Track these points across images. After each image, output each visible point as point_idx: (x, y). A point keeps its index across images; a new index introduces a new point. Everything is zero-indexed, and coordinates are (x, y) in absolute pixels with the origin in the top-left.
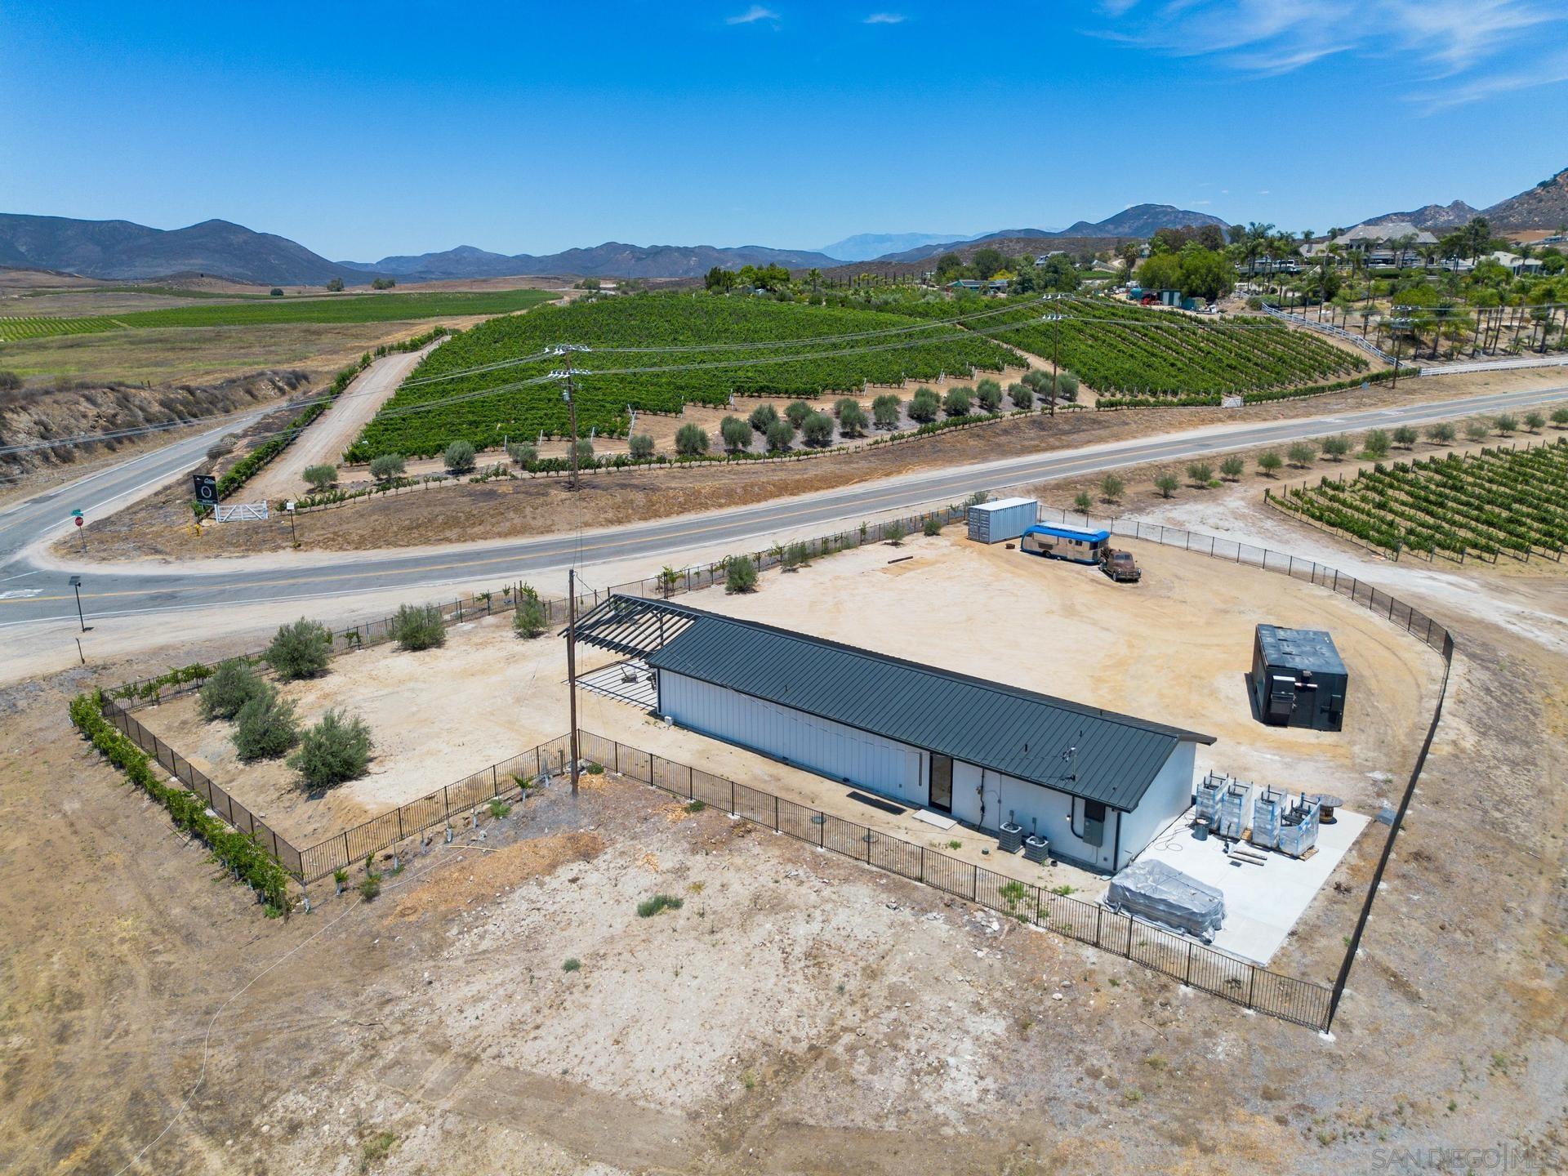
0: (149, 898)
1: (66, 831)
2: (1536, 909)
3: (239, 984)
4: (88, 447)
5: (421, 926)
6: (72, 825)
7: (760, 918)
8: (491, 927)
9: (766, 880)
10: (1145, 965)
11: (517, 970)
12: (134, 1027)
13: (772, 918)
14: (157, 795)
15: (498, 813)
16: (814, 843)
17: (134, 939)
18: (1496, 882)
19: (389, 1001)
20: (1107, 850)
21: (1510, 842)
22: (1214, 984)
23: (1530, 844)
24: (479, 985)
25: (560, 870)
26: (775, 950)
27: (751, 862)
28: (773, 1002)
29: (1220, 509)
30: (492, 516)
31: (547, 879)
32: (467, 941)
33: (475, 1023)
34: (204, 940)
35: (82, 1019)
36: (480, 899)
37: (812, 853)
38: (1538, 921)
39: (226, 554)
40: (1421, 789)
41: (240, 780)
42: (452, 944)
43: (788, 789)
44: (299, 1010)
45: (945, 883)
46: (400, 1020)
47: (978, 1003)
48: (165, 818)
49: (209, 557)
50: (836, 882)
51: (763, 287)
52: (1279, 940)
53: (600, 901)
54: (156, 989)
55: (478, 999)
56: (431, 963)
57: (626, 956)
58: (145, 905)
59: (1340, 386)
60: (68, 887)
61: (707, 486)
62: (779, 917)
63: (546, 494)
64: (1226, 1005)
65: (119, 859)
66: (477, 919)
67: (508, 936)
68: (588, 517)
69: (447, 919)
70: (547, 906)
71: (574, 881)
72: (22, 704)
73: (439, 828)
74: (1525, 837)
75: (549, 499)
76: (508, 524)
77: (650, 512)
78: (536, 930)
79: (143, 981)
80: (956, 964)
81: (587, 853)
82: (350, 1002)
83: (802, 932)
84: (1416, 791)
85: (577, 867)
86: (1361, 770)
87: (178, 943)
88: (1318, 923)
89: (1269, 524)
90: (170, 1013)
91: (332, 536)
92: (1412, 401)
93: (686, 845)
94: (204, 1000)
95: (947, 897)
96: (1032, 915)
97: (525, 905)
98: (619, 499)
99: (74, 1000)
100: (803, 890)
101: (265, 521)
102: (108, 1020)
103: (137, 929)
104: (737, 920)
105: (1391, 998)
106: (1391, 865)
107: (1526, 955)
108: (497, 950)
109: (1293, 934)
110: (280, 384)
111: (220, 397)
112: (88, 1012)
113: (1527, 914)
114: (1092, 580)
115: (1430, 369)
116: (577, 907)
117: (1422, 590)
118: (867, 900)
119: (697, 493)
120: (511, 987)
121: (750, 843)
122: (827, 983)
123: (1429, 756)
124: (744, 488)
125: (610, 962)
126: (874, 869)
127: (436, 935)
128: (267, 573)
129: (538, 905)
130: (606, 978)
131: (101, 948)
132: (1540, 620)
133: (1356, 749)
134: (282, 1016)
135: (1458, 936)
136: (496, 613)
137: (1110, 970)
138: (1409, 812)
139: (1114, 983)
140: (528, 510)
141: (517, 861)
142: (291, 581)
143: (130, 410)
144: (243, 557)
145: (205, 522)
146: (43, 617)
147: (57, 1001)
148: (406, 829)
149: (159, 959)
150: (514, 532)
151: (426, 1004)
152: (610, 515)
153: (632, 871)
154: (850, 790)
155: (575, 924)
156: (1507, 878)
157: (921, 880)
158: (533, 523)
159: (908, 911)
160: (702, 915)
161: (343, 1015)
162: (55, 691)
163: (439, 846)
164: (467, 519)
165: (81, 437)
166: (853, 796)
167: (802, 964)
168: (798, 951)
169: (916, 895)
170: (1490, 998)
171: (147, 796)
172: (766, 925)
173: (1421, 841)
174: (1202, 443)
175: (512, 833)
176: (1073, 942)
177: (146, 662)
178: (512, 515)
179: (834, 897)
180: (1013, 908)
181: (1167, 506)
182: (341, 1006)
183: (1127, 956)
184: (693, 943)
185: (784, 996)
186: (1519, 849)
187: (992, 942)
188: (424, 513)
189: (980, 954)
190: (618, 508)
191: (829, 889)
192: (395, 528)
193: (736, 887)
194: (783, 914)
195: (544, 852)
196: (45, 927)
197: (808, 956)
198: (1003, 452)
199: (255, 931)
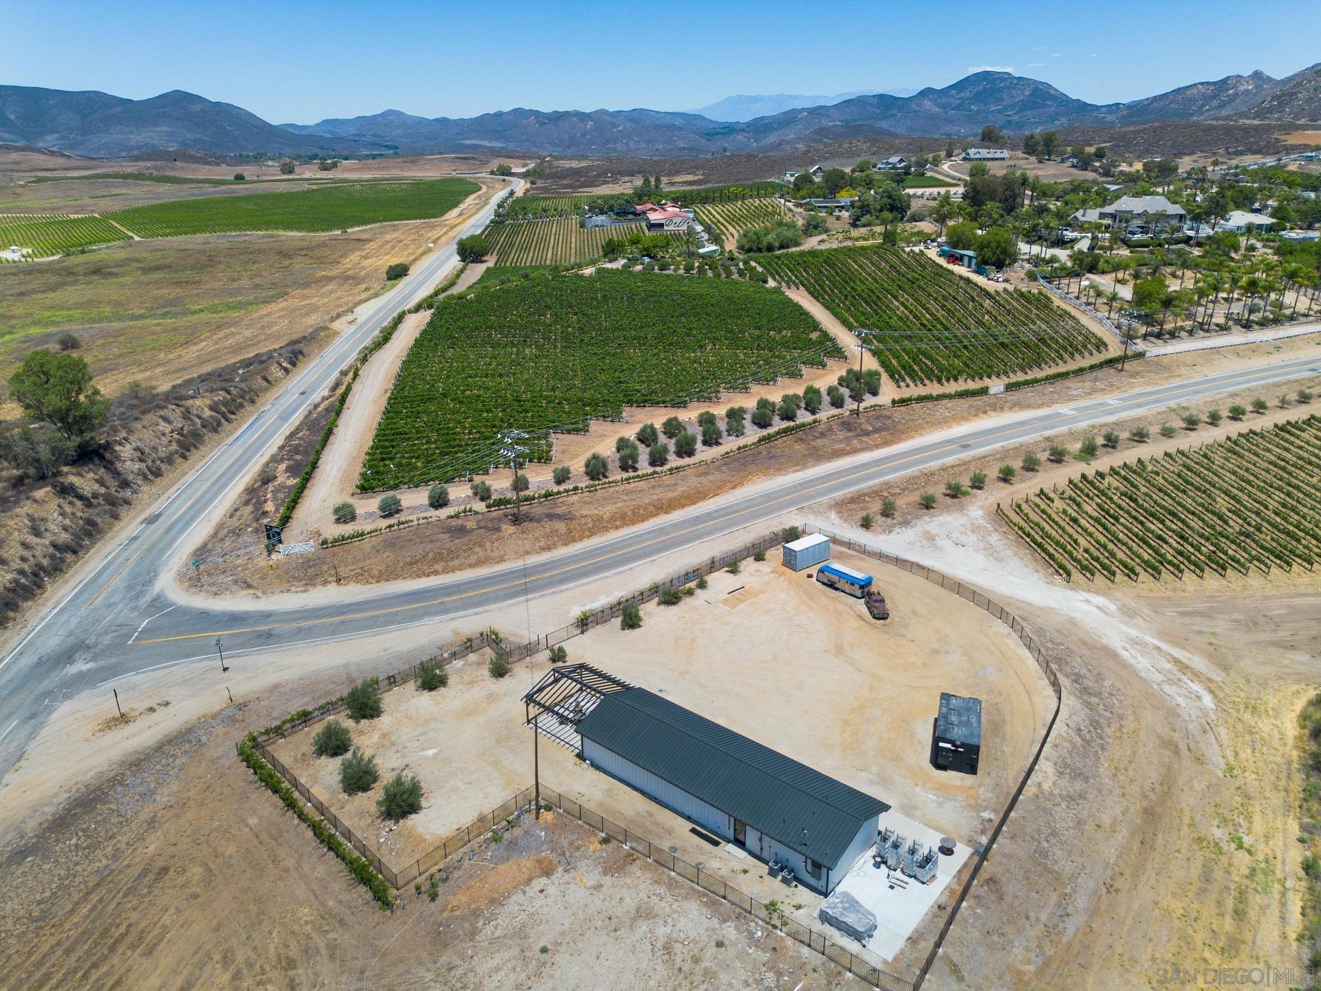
0: (313, 892)
1: (255, 842)
2: (1043, 917)
3: (374, 955)
4: (169, 460)
5: (463, 919)
6: (257, 837)
7: (640, 922)
8: (499, 921)
9: (643, 895)
10: (831, 959)
11: (516, 951)
12: (326, 982)
13: (646, 922)
14: (302, 816)
15: (496, 839)
16: (670, 869)
17: (312, 922)
18: (1028, 897)
19: (452, 968)
20: (823, 882)
21: (1046, 868)
22: (863, 972)
23: (1056, 867)
24: (497, 960)
25: (534, 883)
26: (648, 943)
27: (636, 882)
28: (646, 977)
29: (964, 520)
30: (465, 551)
31: (527, 889)
32: (488, 930)
33: (498, 984)
34: (350, 924)
35: (299, 975)
36: (493, 901)
37: (669, 876)
38: (1042, 926)
39: (293, 589)
40: (1008, 827)
41: (348, 807)
42: (481, 932)
43: (657, 824)
44: (408, 972)
45: (737, 900)
46: (459, 980)
47: (746, 981)
48: (310, 834)
49: (283, 592)
50: (680, 899)
51: (648, 255)
52: (900, 943)
53: (556, 907)
54: (332, 957)
55: (498, 969)
56: (471, 944)
57: (572, 944)
58: (312, 898)
59: (1081, 370)
60: (267, 884)
61: (608, 510)
62: (650, 922)
63: (498, 530)
64: (867, 985)
65: (290, 863)
66: (492, 915)
67: (510, 927)
68: (528, 547)
69: (476, 914)
70: (528, 909)
71: (542, 891)
72: (204, 739)
73: (464, 849)
74: (1056, 862)
75: (501, 534)
76: (475, 557)
77: (570, 539)
78: (524, 926)
79: (323, 951)
80: (738, 957)
81: (548, 873)
82: (433, 967)
83: (662, 931)
84: (1004, 828)
85: (544, 880)
86: (978, 808)
87: (337, 925)
88: (924, 931)
89: (995, 538)
90: (343, 972)
91: (360, 571)
92: (1132, 386)
93: (601, 869)
94: (359, 964)
95: (738, 910)
96: (778, 923)
97: (517, 907)
98: (548, 530)
99: (291, 964)
100: (663, 904)
101: (313, 554)
102: (312, 977)
103: (312, 915)
104: (628, 923)
105: (949, 980)
106: (972, 890)
107: (1027, 950)
108: (505, 936)
109: (910, 938)
110: (284, 364)
111: (247, 389)
112: (301, 971)
113: (1038, 920)
114: (859, 616)
115: (1155, 349)
116: (545, 910)
117: (1077, 615)
118: (695, 913)
119: (600, 519)
120: (514, 962)
121: (635, 869)
122: (673, 965)
123: (1021, 797)
124: (633, 511)
125: (564, 947)
126: (701, 889)
127: (471, 924)
128: (323, 608)
129: (524, 908)
130: (562, 958)
131: (296, 928)
132: (1146, 645)
133: (981, 791)
134: (400, 975)
135: (996, 938)
136: (476, 651)
137: (814, 963)
138: (995, 846)
139: (815, 971)
140: (488, 545)
141: (510, 875)
142: (342, 618)
143: (191, 420)
144: (305, 591)
145: (274, 556)
146: (193, 655)
147: (283, 964)
148: (448, 851)
149: (329, 936)
150: (480, 563)
151: (471, 971)
152: (542, 543)
153: (572, 886)
154: (691, 826)
155: (544, 922)
156: (1035, 894)
157: (724, 898)
158: (492, 554)
159: (716, 920)
160: (610, 919)
161: (430, 976)
162: (221, 726)
163: (466, 862)
164: (448, 555)
165: (163, 452)
166: (693, 831)
167: (661, 953)
168: (659, 944)
169: (722, 910)
170: (1000, 978)
171: (295, 816)
172: (644, 927)
173: (995, 870)
174: (964, 443)
175: (505, 854)
176: (798, 943)
177: (268, 699)
178: (477, 549)
179: (679, 909)
180: (771, 918)
181: (927, 519)
182: (428, 970)
183: (823, 953)
184: (605, 938)
185: (651, 973)
186: (1050, 872)
187: (755, 943)
188: (419, 550)
189: (750, 951)
190: (547, 537)
191: (677, 904)
192: (401, 564)
193: (627, 900)
194: (652, 920)
195: (524, 870)
196: (263, 913)
197: (664, 947)
198: (819, 456)
199: (376, 919)
